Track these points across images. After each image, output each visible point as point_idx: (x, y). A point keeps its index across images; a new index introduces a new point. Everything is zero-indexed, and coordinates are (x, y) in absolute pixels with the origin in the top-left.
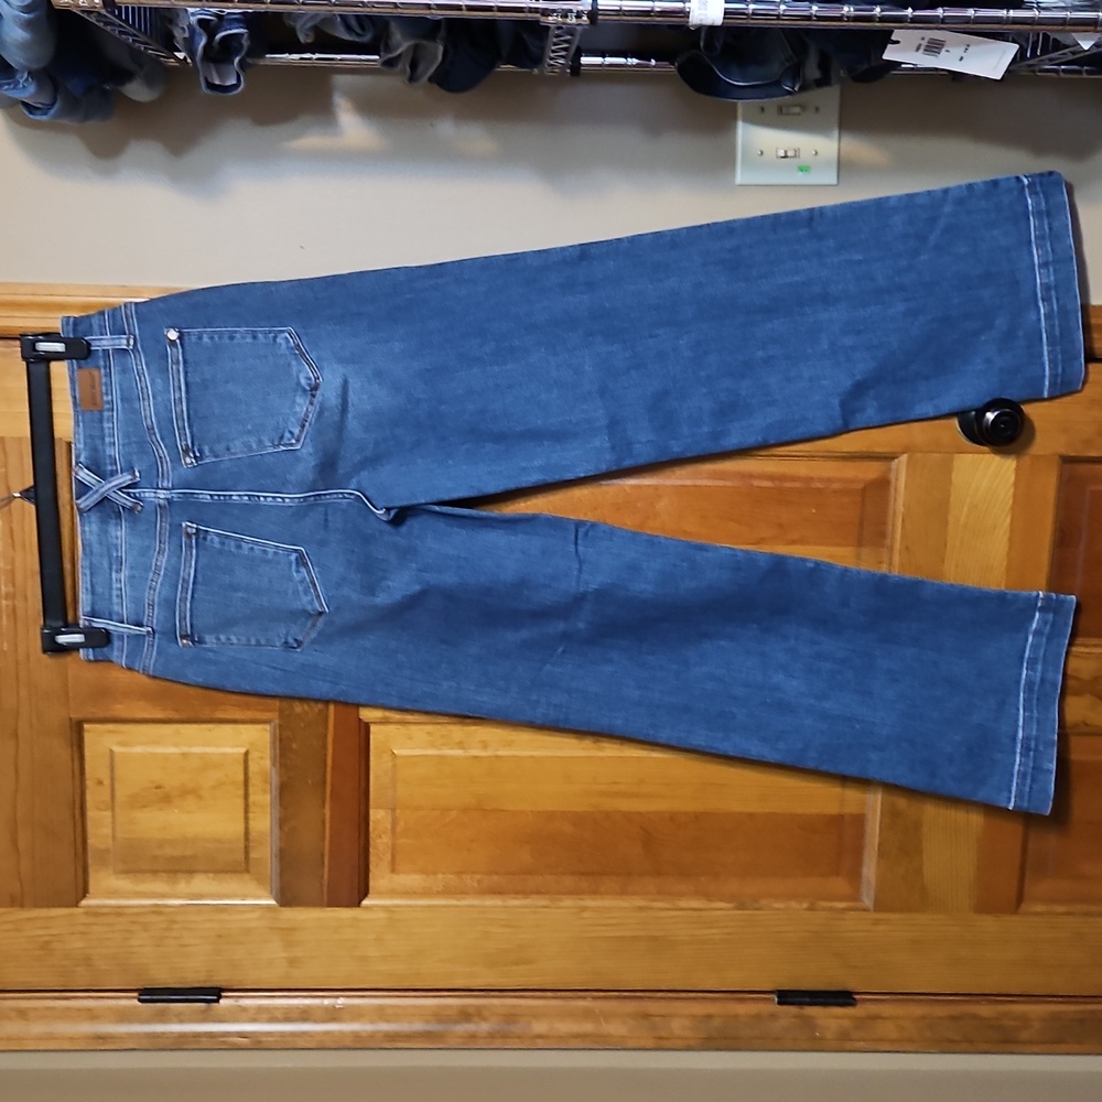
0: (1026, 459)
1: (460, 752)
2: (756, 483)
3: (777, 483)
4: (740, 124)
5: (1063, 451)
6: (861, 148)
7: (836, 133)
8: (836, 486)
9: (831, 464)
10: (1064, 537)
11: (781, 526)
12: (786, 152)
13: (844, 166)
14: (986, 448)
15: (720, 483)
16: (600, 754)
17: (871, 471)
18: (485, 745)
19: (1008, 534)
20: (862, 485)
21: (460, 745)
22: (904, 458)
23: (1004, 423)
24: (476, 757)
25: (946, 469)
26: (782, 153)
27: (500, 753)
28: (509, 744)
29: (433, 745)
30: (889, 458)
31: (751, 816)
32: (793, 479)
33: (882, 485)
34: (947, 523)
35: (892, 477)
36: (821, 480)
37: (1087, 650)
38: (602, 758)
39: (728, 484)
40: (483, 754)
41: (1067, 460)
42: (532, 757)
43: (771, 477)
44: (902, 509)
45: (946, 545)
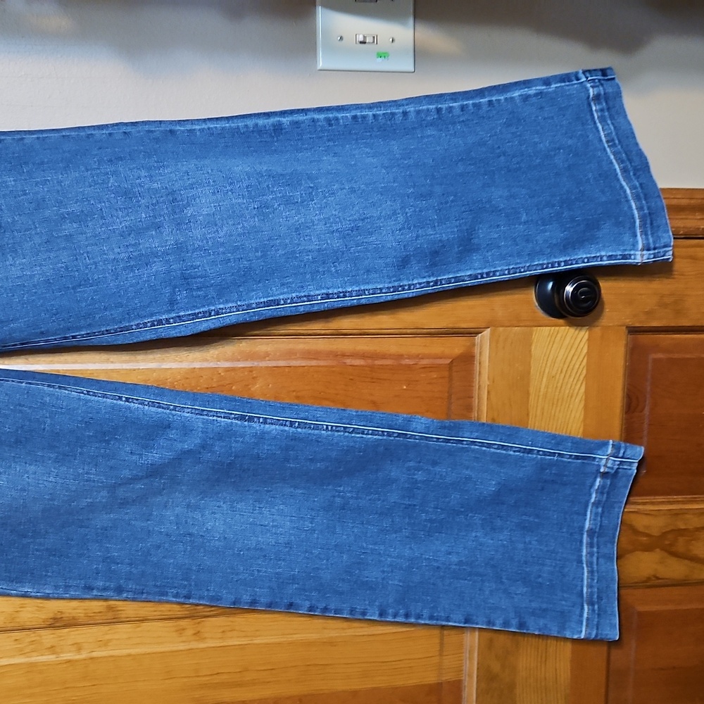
0: (597, 331)
1: (52, 658)
2: (348, 361)
3: (370, 361)
4: (319, 10)
5: (629, 322)
6: (434, 37)
7: (411, 21)
8: (425, 362)
9: (419, 340)
10: (632, 403)
11: (374, 403)
12: (365, 37)
13: (418, 54)
14: (561, 321)
15: (314, 363)
16: (202, 645)
17: (455, 346)
18: (79, 647)
19: (583, 403)
20: (448, 361)
21: (52, 649)
22: (487, 332)
23: (582, 294)
24: (69, 661)
25: (527, 342)
26: (361, 38)
27: (94, 654)
28: (106, 644)
29: (22, 653)
30: (473, 333)
31: (355, 693)
32: (384, 357)
33: (467, 359)
34: (528, 393)
35: (477, 351)
36: (410, 357)
37: (656, 508)
38: (203, 650)
39: (322, 363)
40: (77, 657)
41: (633, 331)
42: (129, 655)
43: (363, 356)
44: (487, 383)
45: (528, 415)
